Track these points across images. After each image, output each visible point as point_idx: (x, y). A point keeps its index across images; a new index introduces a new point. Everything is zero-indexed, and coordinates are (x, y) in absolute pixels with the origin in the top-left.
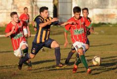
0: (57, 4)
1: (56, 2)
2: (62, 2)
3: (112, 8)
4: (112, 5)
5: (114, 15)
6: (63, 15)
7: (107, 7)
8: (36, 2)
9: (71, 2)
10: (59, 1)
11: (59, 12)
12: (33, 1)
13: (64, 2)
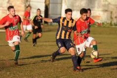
0: (49, 4)
1: (48, 3)
2: (53, 3)
3: (99, 11)
4: (98, 8)
5: (99, 17)
6: (53, 14)
7: (93, 9)
8: (30, 2)
9: (61, 3)
10: (51, 2)
11: (50, 12)
12: (27, 1)
13: (55, 3)
